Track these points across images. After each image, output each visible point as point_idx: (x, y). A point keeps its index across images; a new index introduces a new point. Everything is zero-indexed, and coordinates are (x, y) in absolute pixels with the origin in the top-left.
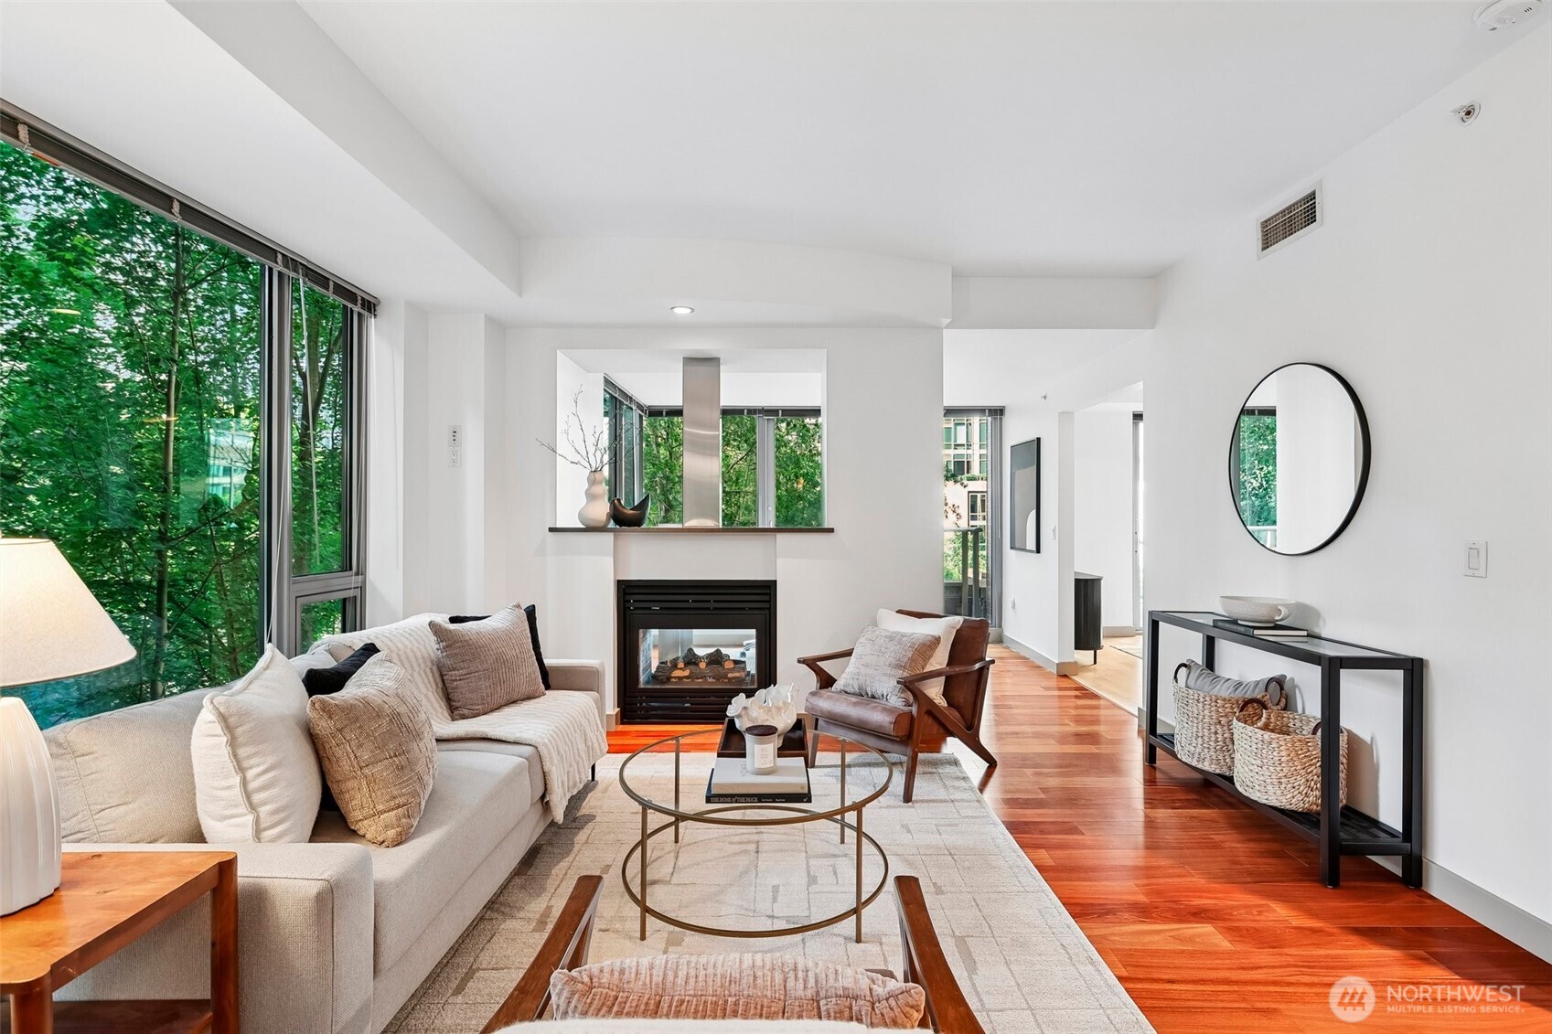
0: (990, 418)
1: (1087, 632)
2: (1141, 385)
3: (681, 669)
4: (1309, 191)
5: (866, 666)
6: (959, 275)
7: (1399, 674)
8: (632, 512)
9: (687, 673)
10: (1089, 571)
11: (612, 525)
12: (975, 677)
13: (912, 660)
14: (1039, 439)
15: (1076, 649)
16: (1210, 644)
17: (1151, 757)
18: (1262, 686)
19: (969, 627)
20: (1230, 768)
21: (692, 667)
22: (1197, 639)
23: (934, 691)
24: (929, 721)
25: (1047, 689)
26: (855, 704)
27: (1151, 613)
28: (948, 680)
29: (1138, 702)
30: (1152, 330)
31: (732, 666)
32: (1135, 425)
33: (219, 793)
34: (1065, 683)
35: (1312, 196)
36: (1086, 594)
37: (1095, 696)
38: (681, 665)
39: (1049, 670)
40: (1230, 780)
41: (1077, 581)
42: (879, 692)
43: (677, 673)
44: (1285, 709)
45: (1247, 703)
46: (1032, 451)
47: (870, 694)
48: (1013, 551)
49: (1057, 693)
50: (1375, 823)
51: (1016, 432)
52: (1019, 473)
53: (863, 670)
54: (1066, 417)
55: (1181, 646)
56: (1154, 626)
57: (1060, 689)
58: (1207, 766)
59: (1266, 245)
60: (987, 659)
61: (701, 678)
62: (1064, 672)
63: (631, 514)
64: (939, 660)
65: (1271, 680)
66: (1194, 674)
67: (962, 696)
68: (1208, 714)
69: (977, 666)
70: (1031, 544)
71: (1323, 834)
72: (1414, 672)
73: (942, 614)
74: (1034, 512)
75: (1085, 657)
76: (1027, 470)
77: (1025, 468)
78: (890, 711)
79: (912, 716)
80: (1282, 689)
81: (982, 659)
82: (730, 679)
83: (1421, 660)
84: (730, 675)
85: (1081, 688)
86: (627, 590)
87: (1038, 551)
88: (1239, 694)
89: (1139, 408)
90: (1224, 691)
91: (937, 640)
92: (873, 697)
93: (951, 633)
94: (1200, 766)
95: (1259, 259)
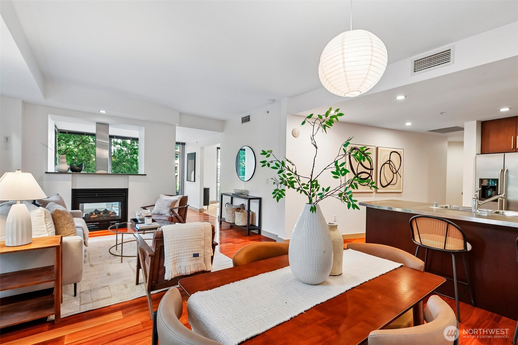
0: (181, 145)
1: (206, 202)
2: (220, 144)
3: (94, 215)
4: (249, 115)
5: (159, 207)
6: (181, 114)
7: (258, 200)
8: (78, 168)
9: (96, 216)
10: (207, 187)
11: (70, 171)
12: (185, 209)
13: (171, 205)
14: (195, 153)
15: (204, 205)
16: (232, 198)
17: (221, 223)
18: (240, 206)
19: (183, 198)
20: (235, 221)
21: (98, 214)
22: (230, 198)
23: (176, 211)
24: (176, 218)
25: (197, 215)
26: (158, 216)
27: (221, 194)
28: (179, 209)
29: (218, 214)
30: (222, 133)
31: (112, 213)
32: (217, 150)
33: (38, 229)
34: (201, 213)
35: (249, 116)
36: (206, 191)
37: (208, 215)
38: (94, 214)
39: (197, 211)
40: (235, 223)
41: (204, 189)
42: (163, 213)
43: (92, 216)
44: (244, 209)
45: (238, 208)
46: (193, 156)
47: (161, 214)
48: (187, 182)
49: (199, 215)
50: (255, 226)
51: (189, 150)
52: (190, 161)
53: (159, 209)
54: (202, 148)
55: (227, 199)
56: (222, 196)
57: (200, 214)
58: (231, 222)
59: (242, 122)
60: (187, 204)
61: (102, 217)
62: (201, 211)
63: (78, 169)
64: (177, 205)
65: (241, 205)
66: (229, 205)
67: (183, 213)
68: (231, 212)
69: (186, 206)
70: (193, 180)
71: (247, 228)
72: (260, 199)
73: (175, 195)
74: (194, 171)
75: (205, 207)
76: (192, 160)
77: (191, 160)
78: (167, 216)
79: (172, 217)
80: (243, 206)
81: (186, 205)
82: (111, 217)
83: (261, 198)
84: (111, 216)
85: (205, 214)
86: (75, 192)
87: (195, 181)
88: (237, 207)
89: (219, 146)
90: (234, 207)
91: (177, 201)
92: (161, 215)
93: (179, 199)
94: (230, 222)
95: (241, 124)
